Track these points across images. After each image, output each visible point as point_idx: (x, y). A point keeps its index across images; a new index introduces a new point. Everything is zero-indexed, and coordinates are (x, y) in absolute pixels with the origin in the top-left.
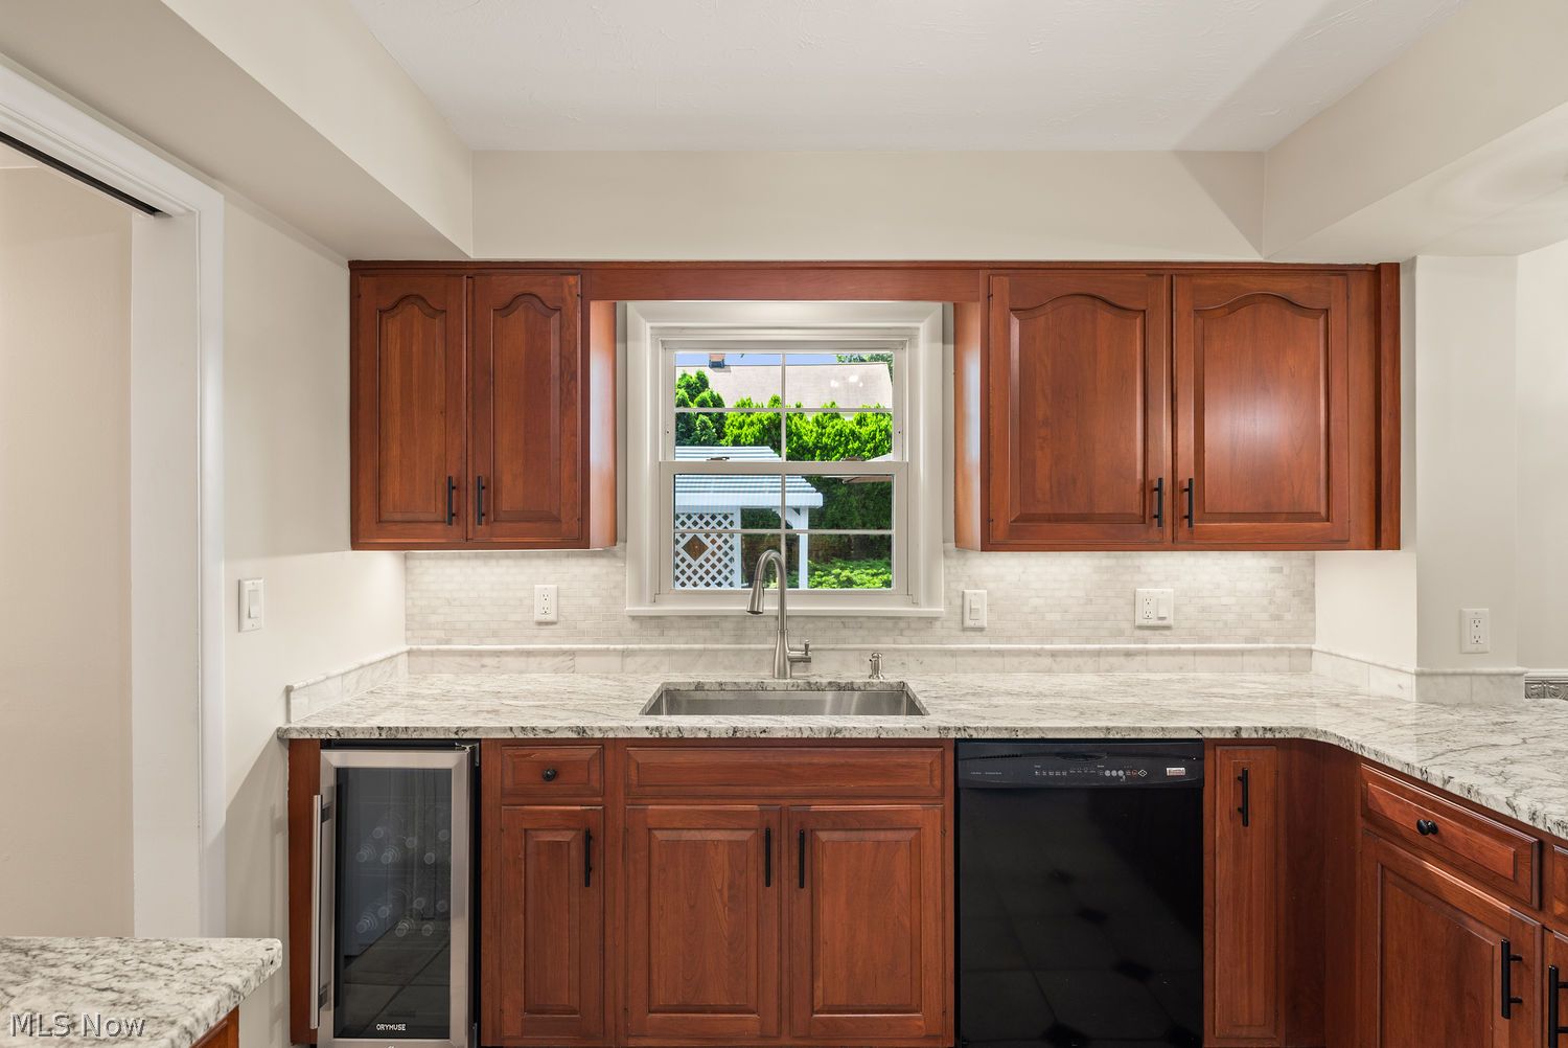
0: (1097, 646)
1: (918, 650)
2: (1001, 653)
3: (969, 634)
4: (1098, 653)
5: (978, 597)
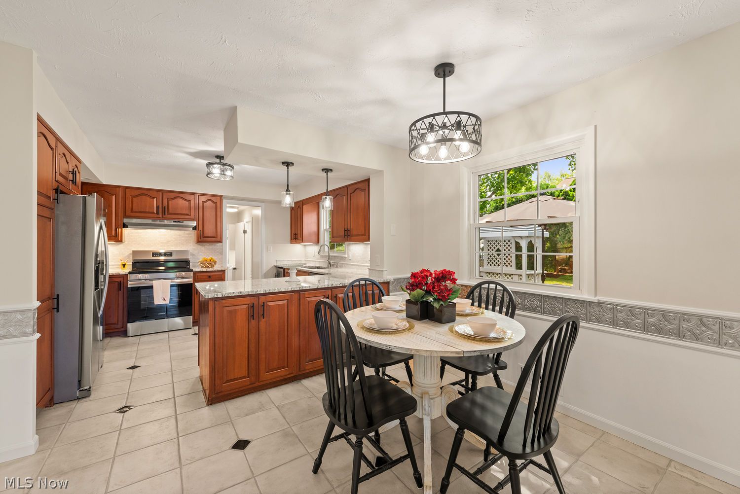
1: (344, 263)
3: (349, 261)
5: (351, 254)
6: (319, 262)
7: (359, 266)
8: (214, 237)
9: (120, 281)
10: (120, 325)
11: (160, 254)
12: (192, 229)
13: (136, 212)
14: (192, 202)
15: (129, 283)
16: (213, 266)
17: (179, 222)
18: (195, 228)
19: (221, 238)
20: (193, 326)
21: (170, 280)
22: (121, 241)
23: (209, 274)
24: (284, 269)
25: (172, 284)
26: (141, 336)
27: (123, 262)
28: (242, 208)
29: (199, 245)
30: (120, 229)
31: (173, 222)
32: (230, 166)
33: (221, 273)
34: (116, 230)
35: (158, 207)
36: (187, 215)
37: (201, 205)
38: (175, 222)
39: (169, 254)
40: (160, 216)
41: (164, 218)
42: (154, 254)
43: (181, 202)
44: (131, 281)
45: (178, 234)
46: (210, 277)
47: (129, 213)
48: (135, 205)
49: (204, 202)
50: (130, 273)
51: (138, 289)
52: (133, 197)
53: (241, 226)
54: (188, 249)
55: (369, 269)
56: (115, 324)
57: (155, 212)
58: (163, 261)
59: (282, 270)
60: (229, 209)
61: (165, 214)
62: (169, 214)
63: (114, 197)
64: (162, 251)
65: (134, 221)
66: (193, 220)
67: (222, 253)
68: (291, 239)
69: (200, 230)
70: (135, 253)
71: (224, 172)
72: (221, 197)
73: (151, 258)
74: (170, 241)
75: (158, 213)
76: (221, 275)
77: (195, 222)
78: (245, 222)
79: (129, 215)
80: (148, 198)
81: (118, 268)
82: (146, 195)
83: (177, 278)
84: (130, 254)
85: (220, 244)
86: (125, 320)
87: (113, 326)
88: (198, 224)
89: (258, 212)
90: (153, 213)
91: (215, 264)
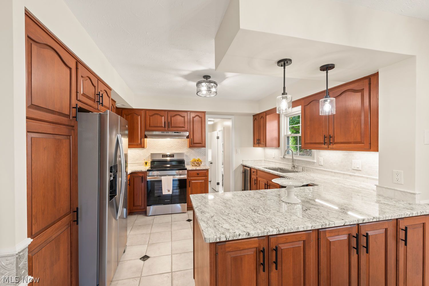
0: (343, 172)
1: (313, 168)
2: (325, 171)
3: (320, 166)
4: (344, 174)
5: (321, 159)
6: (280, 163)
7: (335, 173)
8: (200, 143)
9: (143, 176)
10: (143, 207)
11: (167, 156)
12: (186, 137)
13: (152, 127)
14: (186, 118)
15: (148, 178)
16: (199, 165)
17: (178, 133)
18: (188, 137)
19: (205, 144)
20: (188, 210)
21: (172, 176)
22: (144, 147)
23: (197, 172)
24: (251, 168)
25: (174, 179)
26: (155, 216)
27: (146, 161)
28: (217, 120)
29: (191, 149)
30: (143, 139)
31: (175, 133)
32: (215, 83)
33: (205, 171)
34: (141, 140)
35: (165, 123)
36: (183, 127)
37: (191, 119)
38: (176, 133)
39: (172, 156)
40: (166, 129)
41: (168, 131)
42: (164, 156)
43: (179, 118)
44: (149, 176)
45: (178, 141)
46: (198, 174)
47: (148, 128)
48: (151, 121)
49: (193, 118)
50: (148, 170)
51: (153, 182)
52: (150, 116)
53: (215, 134)
54: (184, 152)
55: (377, 186)
56: (140, 206)
57: (163, 126)
58: (169, 160)
59: (249, 169)
60: (209, 122)
61: (169, 128)
62: (172, 127)
63: (139, 117)
64: (168, 154)
65: (151, 133)
66: (186, 131)
67: (205, 154)
68: (254, 143)
69: (191, 138)
70: (152, 155)
71: (210, 89)
72: (204, 112)
73: (161, 158)
74: (172, 147)
75: (165, 127)
76: (206, 173)
77: (188, 132)
78: (218, 131)
79: (148, 129)
80: (159, 117)
81: (143, 165)
82: (157, 114)
83: (177, 175)
84: (150, 155)
85: (204, 148)
86: (146, 204)
87: (139, 207)
88: (190, 134)
89: (228, 123)
90: (162, 127)
91: (201, 163)
